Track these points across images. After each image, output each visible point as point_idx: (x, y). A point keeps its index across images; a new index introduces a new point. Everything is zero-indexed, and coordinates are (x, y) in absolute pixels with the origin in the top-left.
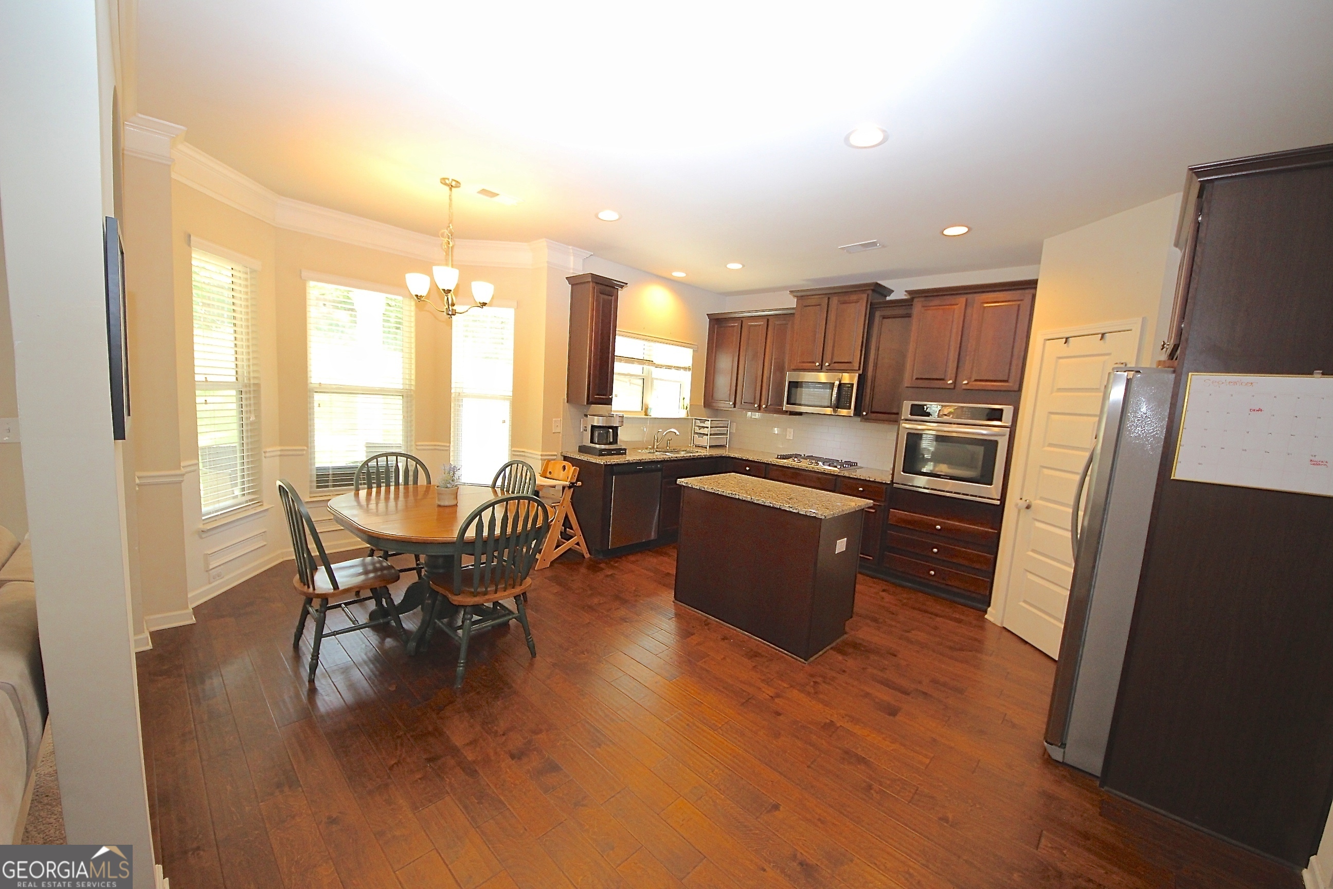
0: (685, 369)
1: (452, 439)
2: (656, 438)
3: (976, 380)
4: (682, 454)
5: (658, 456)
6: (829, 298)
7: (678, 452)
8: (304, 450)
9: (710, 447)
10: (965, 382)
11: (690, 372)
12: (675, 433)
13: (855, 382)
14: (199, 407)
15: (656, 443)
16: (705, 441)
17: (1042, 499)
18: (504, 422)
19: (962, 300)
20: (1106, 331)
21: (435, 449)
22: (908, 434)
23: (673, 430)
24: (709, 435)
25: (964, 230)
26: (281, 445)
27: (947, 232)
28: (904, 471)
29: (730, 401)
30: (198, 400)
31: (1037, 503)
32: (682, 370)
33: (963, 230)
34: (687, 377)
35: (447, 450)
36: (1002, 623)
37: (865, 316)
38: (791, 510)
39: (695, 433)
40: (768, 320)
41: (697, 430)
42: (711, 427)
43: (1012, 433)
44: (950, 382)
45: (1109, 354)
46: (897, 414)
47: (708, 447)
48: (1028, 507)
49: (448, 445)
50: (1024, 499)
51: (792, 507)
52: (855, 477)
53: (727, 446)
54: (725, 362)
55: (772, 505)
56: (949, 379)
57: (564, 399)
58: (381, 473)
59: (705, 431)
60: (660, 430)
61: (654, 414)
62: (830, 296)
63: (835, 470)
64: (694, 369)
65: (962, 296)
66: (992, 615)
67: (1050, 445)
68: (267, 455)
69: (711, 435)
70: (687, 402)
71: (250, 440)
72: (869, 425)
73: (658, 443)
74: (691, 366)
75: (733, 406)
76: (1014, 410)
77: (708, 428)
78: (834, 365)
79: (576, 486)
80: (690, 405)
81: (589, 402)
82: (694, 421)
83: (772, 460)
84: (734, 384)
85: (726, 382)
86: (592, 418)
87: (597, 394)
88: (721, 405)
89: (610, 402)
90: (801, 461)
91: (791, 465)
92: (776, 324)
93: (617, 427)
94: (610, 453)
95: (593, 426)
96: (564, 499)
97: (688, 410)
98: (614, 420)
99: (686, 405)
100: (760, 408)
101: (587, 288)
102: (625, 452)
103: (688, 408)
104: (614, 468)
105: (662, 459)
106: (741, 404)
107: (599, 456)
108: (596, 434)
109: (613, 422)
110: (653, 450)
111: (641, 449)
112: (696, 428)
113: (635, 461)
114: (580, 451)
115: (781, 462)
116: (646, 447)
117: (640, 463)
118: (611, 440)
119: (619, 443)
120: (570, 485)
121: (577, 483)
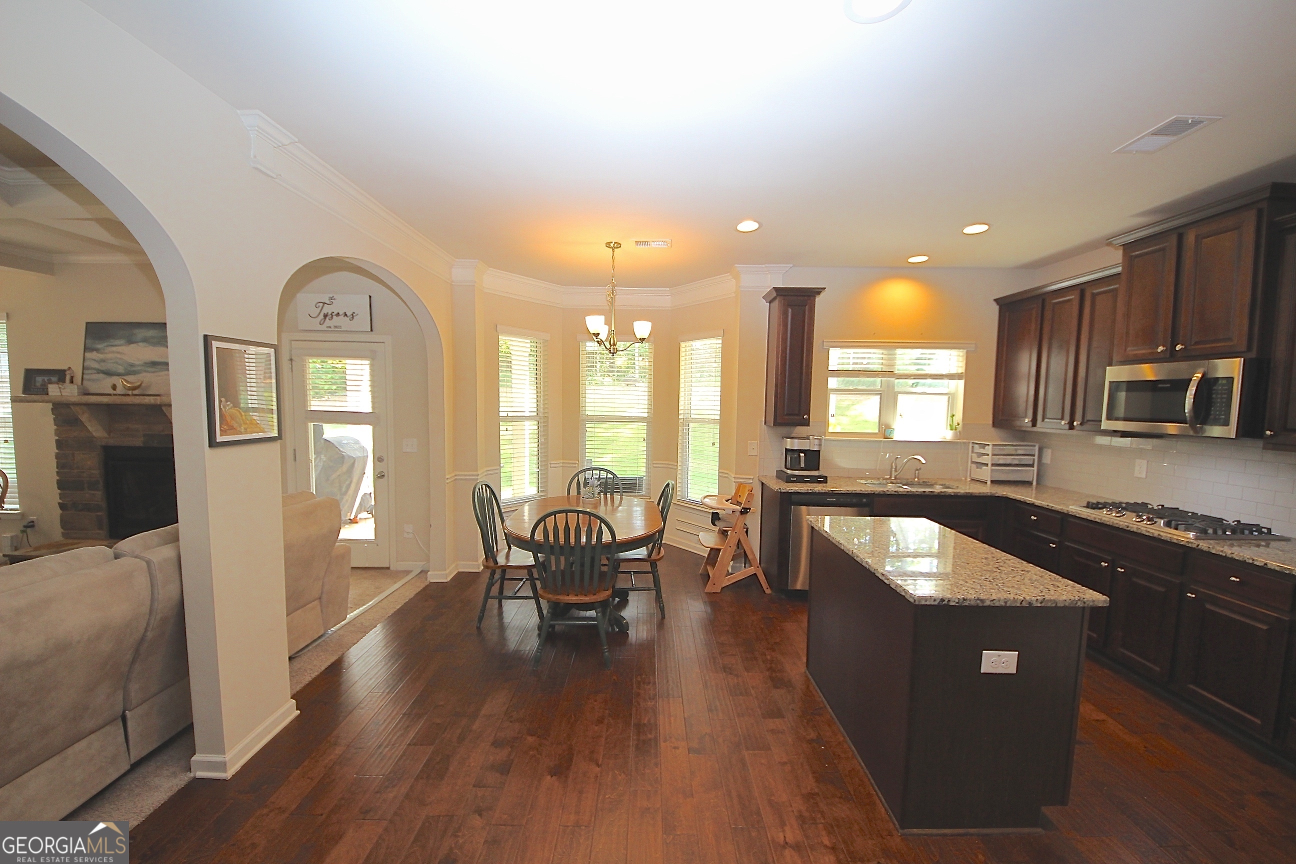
1: (679, 459)
2: (894, 467)
4: (938, 489)
5: (891, 488)
7: (931, 486)
8: (576, 463)
9: (992, 482)
11: (962, 381)
12: (920, 461)
13: (1237, 374)
14: (501, 433)
15: (893, 472)
16: (985, 473)
18: (714, 444)
21: (666, 468)
23: (918, 457)
24: (990, 465)
26: (563, 459)
29: (1062, 419)
30: (501, 428)
32: (947, 378)
34: (957, 387)
35: (675, 469)
39: (973, 462)
40: (1082, 291)
41: (976, 460)
42: (993, 455)
47: (989, 483)
49: (676, 464)
52: (1221, 554)
53: (1034, 483)
54: (1026, 362)
57: (762, 421)
58: (609, 484)
59: (984, 460)
60: (899, 457)
61: (897, 436)
64: (969, 376)
68: (552, 466)
69: (993, 465)
70: (959, 419)
71: (543, 454)
73: (897, 473)
74: (963, 372)
75: (1030, 424)
77: (988, 455)
78: (1193, 347)
79: (749, 512)
80: (964, 425)
81: (777, 423)
82: (970, 447)
83: (1076, 509)
84: (1032, 392)
85: (1024, 390)
86: (786, 441)
87: (788, 415)
88: (1018, 423)
89: (806, 423)
90: (1125, 514)
91: (1101, 519)
92: (1094, 296)
93: (819, 451)
94: (801, 480)
95: (787, 450)
96: (736, 524)
97: (958, 430)
98: (810, 442)
99: (955, 423)
100: (1071, 427)
101: (776, 304)
102: (825, 480)
103: (960, 428)
104: (793, 497)
105: (870, 492)
106: (1043, 420)
107: (786, 482)
108: (789, 458)
109: (808, 446)
110: (888, 481)
111: (866, 478)
112: (974, 455)
113: (824, 491)
114: (776, 477)
115: (1085, 513)
116: (879, 477)
117: (832, 494)
118: (802, 465)
119: (818, 469)
120: (741, 511)
121: (750, 509)
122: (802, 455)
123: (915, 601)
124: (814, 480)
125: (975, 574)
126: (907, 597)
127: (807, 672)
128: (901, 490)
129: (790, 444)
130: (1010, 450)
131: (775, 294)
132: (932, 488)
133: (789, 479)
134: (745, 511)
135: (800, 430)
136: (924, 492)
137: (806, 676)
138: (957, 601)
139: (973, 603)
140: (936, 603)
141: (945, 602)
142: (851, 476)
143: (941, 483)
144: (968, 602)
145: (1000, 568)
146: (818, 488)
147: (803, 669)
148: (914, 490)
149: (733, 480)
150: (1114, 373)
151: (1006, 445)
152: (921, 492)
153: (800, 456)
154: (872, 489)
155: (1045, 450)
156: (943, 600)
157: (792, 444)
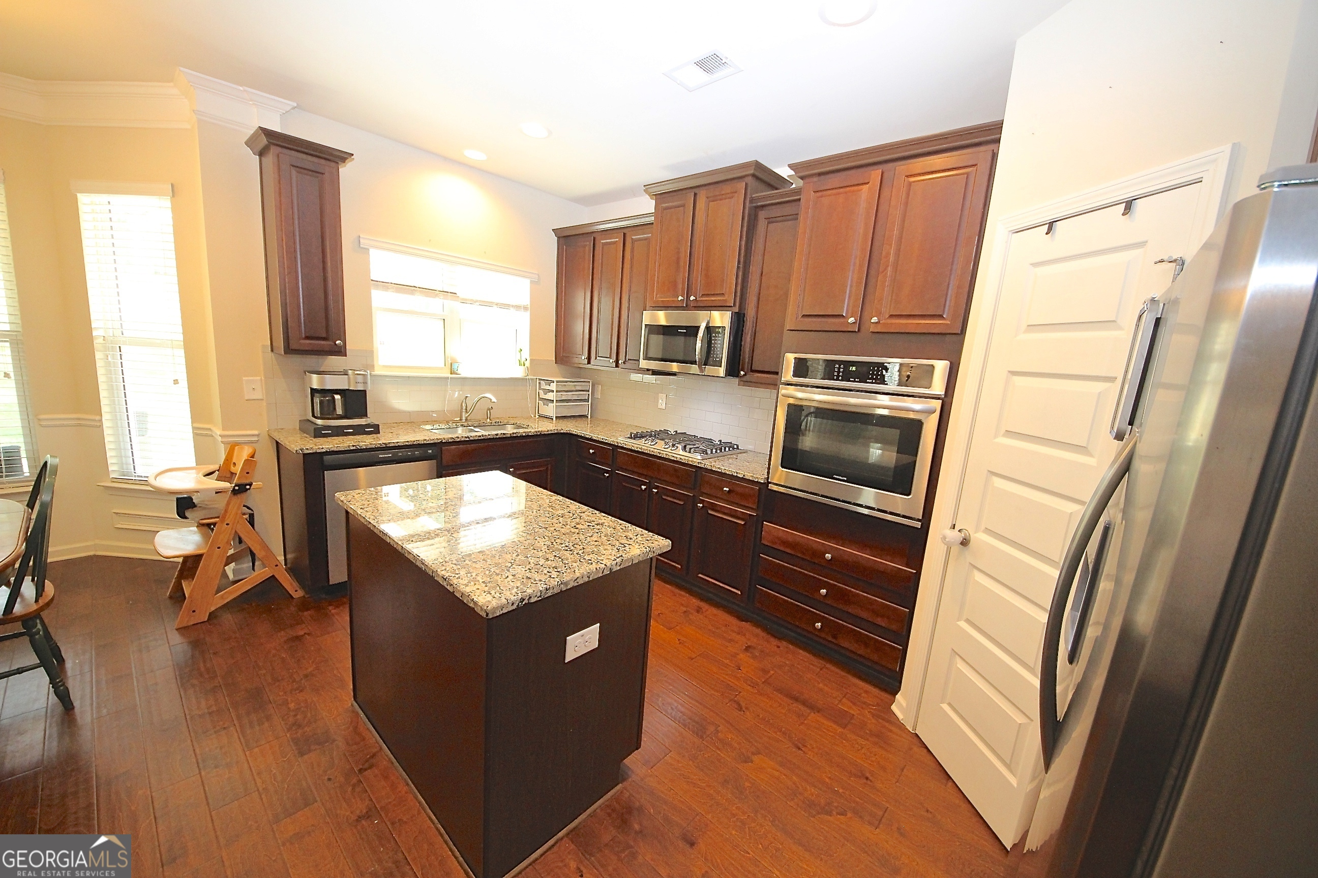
0: (517, 307)
1: (104, 410)
2: (464, 407)
3: (891, 316)
4: (510, 430)
5: (461, 433)
6: (695, 194)
7: (503, 426)
9: (557, 417)
10: (875, 320)
11: (528, 313)
12: (491, 400)
13: (727, 324)
16: (550, 410)
17: (988, 531)
18: (176, 382)
19: (875, 174)
20: (1137, 194)
21: (80, 425)
22: (789, 405)
23: (488, 395)
24: (555, 401)
28: (782, 467)
29: (610, 357)
31: (979, 537)
32: (511, 308)
34: (525, 318)
35: (97, 427)
36: (915, 728)
37: (743, 219)
39: (540, 398)
40: (624, 234)
41: (542, 396)
42: (557, 391)
43: (946, 407)
44: (851, 320)
45: (1142, 244)
46: (777, 373)
47: (554, 419)
48: (965, 543)
49: (98, 418)
50: (957, 528)
52: (718, 470)
53: (589, 417)
54: (581, 302)
56: (849, 317)
57: (264, 346)
59: (550, 396)
60: (468, 395)
61: (464, 372)
62: (696, 190)
63: (696, 458)
64: (534, 309)
65: (875, 167)
66: (901, 707)
67: (1009, 433)
69: (557, 401)
70: (526, 354)
72: (747, 391)
73: (468, 414)
74: (528, 303)
75: (586, 361)
76: (951, 368)
77: (553, 391)
78: (701, 299)
79: (249, 489)
80: (531, 360)
81: (289, 350)
82: (538, 382)
83: (621, 439)
84: (587, 331)
85: (580, 328)
86: (310, 378)
87: (307, 338)
88: (576, 360)
89: (341, 351)
90: (656, 443)
91: (641, 449)
92: (633, 241)
93: (365, 391)
94: (339, 432)
95: (314, 391)
96: (226, 511)
97: (526, 366)
98: (349, 379)
99: (523, 360)
100: (617, 366)
101: (269, 160)
102: (376, 429)
103: (528, 364)
104: (326, 458)
105: (436, 441)
106: (596, 358)
107: (315, 437)
108: (317, 400)
109: (347, 384)
110: (457, 424)
111: (433, 422)
112: (541, 391)
113: (373, 446)
114: (300, 429)
115: (630, 444)
116: (447, 420)
117: (386, 448)
118: (339, 411)
119: (364, 414)
120: (234, 489)
121: (250, 485)
122: (337, 397)
123: (487, 615)
124: (359, 430)
125: (554, 544)
126: (478, 610)
127: (355, 704)
128: (473, 434)
129: (315, 382)
130: (570, 386)
131: (264, 141)
132: (504, 429)
133: (318, 433)
134: (241, 489)
135: (333, 362)
136: (497, 435)
137: (354, 711)
138: (539, 594)
139: (556, 591)
140: (515, 607)
141: (526, 601)
142: (413, 421)
143: (512, 422)
144: (551, 591)
145: (577, 526)
146: (366, 441)
147: (349, 700)
148: (486, 433)
149: (220, 439)
150: (648, 318)
151: (566, 382)
152: (493, 435)
153: (334, 398)
154: (439, 437)
155: (596, 386)
156: (522, 600)
157: (322, 382)
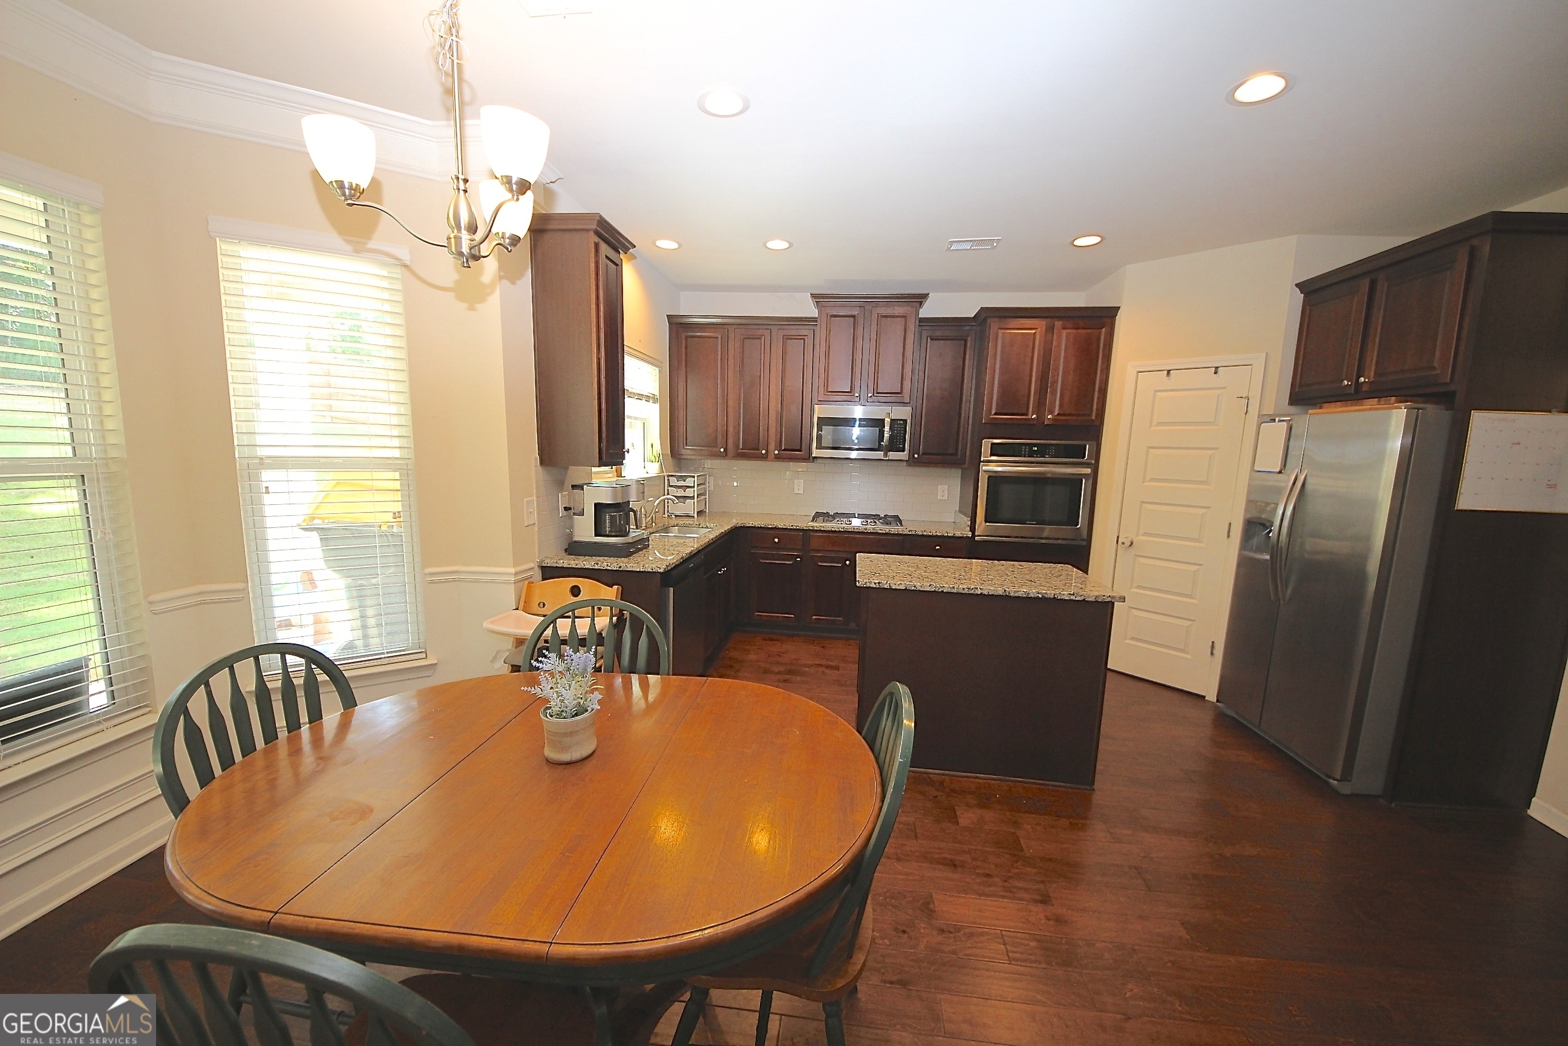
0: (648, 398)
3: (1059, 415)
10: (1049, 416)
16: (689, 507)
20: (1219, 365)
21: (204, 603)
22: (989, 477)
25: (1097, 239)
27: (1078, 242)
28: (986, 522)
31: (1139, 539)
33: (1095, 240)
37: (915, 335)
38: (1073, 597)
43: (1097, 469)
44: (1033, 417)
46: (974, 455)
49: (241, 586)
51: (1073, 594)
52: (929, 534)
55: (1040, 596)
56: (1032, 414)
57: (536, 458)
60: (651, 499)
65: (1041, 319)
75: (724, 454)
76: (1096, 446)
78: (878, 396)
82: (667, 479)
84: (724, 422)
92: (785, 339)
95: (600, 507)
97: (660, 462)
103: (661, 459)
104: (672, 574)
106: (737, 450)
